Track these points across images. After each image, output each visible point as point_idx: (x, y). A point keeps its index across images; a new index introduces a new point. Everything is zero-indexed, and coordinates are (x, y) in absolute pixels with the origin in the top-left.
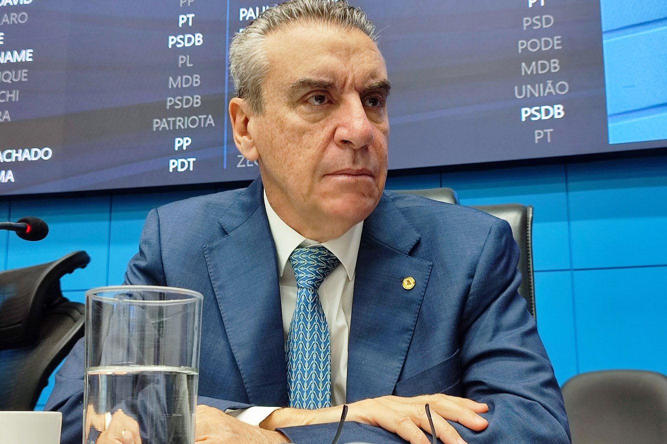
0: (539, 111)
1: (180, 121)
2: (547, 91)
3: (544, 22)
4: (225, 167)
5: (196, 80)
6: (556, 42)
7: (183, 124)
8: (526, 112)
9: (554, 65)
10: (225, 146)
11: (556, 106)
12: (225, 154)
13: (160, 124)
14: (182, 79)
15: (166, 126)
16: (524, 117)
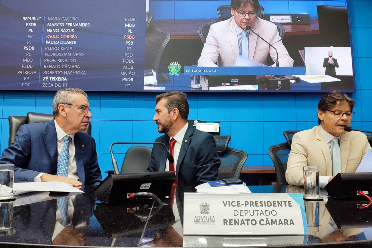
0: (127, 79)
1: (26, 72)
2: (130, 74)
3: (131, 55)
4: (39, 86)
5: (31, 60)
6: (133, 61)
7: (27, 73)
8: (124, 79)
9: (132, 67)
10: (39, 80)
11: (131, 78)
12: (39, 82)
13: (20, 72)
14: (27, 59)
15: (22, 73)
16: (123, 80)
